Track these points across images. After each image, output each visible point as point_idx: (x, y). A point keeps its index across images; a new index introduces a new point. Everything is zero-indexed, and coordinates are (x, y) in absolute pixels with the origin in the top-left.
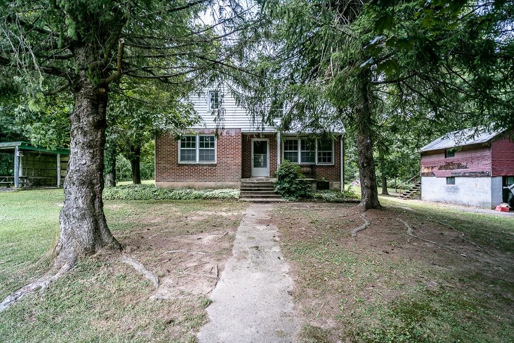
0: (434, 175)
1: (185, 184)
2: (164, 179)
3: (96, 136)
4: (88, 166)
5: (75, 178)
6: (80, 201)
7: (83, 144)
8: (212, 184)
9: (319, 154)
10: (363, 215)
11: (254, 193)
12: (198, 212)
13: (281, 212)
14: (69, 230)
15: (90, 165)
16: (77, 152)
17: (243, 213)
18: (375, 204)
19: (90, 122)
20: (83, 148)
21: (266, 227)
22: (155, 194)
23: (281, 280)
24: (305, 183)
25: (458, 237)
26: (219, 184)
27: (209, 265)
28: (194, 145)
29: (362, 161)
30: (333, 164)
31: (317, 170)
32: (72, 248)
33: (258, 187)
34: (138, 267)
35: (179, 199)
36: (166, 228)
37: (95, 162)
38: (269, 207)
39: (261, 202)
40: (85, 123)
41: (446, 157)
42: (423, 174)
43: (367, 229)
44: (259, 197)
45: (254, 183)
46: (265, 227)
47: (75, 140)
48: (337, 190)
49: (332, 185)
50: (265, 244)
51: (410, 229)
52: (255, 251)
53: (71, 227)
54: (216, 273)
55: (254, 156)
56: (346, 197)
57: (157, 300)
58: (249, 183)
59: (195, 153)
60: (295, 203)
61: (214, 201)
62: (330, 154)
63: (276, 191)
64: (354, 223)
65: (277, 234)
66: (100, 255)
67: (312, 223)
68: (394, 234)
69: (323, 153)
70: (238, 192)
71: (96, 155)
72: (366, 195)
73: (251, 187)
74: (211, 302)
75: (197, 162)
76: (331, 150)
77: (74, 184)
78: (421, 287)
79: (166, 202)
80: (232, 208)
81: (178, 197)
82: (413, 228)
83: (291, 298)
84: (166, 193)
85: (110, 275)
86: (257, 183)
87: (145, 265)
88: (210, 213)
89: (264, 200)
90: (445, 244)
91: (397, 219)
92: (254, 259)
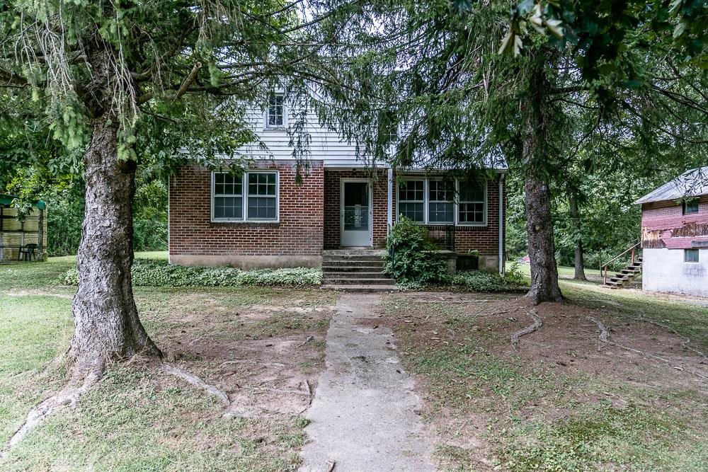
0: (664, 245)
1: (223, 259)
2: (185, 250)
3: (124, 184)
4: (114, 230)
5: (96, 247)
6: (104, 283)
7: (107, 196)
8: (271, 259)
9: (461, 207)
10: (533, 311)
11: (346, 275)
12: (254, 307)
13: (396, 307)
14: (90, 324)
15: (116, 229)
16: (97, 209)
17: (332, 308)
18: (554, 293)
19: (115, 164)
20: (105, 202)
21: (373, 330)
22: (173, 275)
23: (404, 398)
24: (438, 257)
25: (679, 345)
26: (284, 259)
27: (294, 380)
28: (239, 190)
29: (532, 222)
30: (486, 225)
31: (457, 236)
32: (95, 351)
33: (353, 264)
34: (193, 380)
35: (215, 285)
36: (211, 330)
37: (123, 223)
38: (376, 299)
39: (360, 291)
40: (109, 165)
41: (683, 213)
42: (646, 243)
43: (537, 333)
44: (355, 283)
45: (347, 258)
46: (371, 330)
47: (94, 190)
48: (494, 272)
49: (483, 263)
50: (375, 353)
51: (605, 332)
52: (361, 363)
53: (91, 321)
54: (308, 389)
55: (346, 209)
56: (508, 283)
57: (235, 418)
58: (337, 257)
59: (241, 204)
60: (420, 294)
61: (277, 289)
62: (480, 207)
63: (385, 272)
64: (517, 323)
65: (392, 340)
66: (135, 363)
67: (448, 323)
68: (579, 339)
69: (468, 204)
70: (318, 273)
71: (124, 213)
72: (539, 279)
73: (341, 264)
74: (309, 422)
75: (245, 221)
76: (482, 199)
77: (95, 257)
78: (603, 405)
79: (194, 291)
80: (310, 301)
81: (214, 282)
82: (611, 331)
83: (420, 417)
84: (191, 274)
85: (157, 389)
86: (353, 258)
87: (202, 377)
88: (275, 309)
89: (366, 287)
90: (655, 354)
91: (588, 317)
92: (361, 372)
